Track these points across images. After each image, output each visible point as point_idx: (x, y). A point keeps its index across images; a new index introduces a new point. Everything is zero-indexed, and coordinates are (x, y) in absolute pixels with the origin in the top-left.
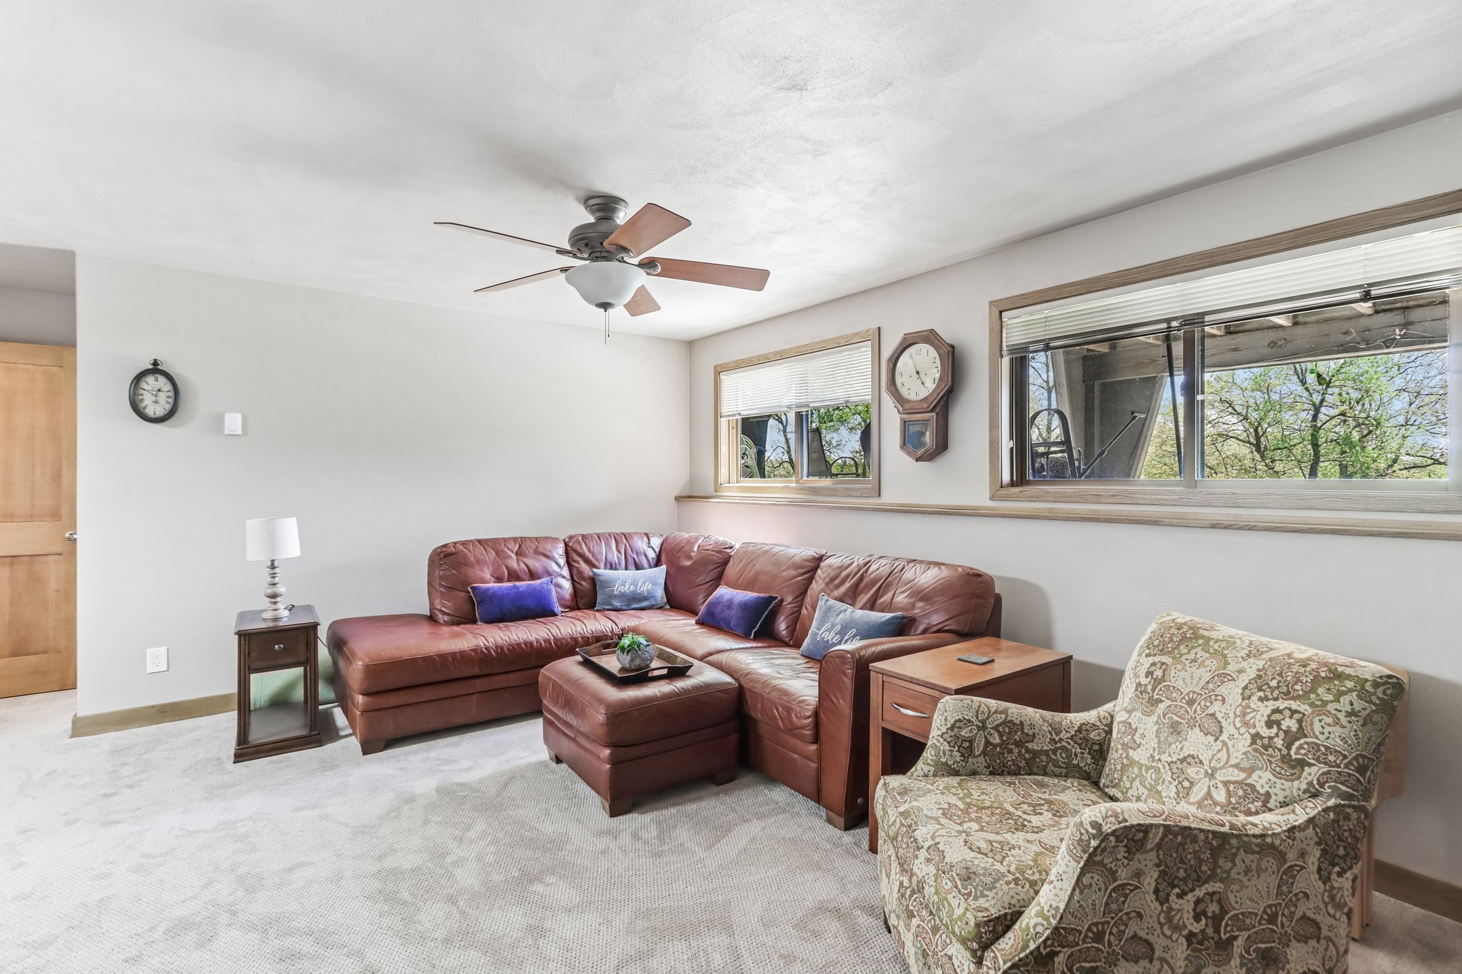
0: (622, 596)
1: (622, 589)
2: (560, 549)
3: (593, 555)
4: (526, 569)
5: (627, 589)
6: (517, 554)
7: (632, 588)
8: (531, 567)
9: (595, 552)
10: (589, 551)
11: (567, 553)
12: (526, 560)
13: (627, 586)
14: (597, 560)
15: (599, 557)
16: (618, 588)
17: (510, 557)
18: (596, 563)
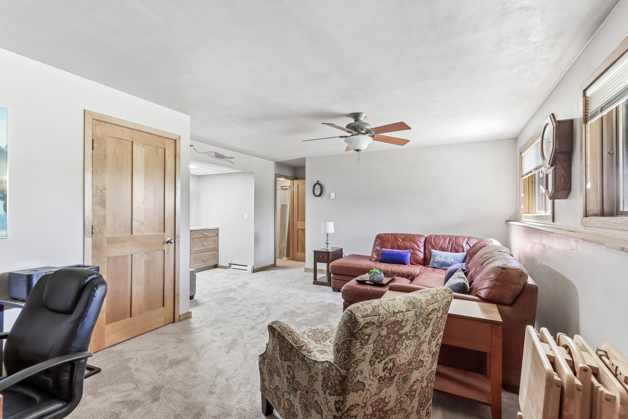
0: (438, 262)
1: (439, 259)
2: (423, 240)
3: (435, 244)
4: (403, 245)
5: (442, 259)
6: (402, 240)
7: (444, 260)
8: (406, 245)
9: (437, 242)
10: (434, 242)
11: (425, 241)
12: (405, 243)
13: (442, 258)
14: (437, 246)
15: (438, 245)
16: (438, 259)
17: (399, 240)
18: (436, 247)
